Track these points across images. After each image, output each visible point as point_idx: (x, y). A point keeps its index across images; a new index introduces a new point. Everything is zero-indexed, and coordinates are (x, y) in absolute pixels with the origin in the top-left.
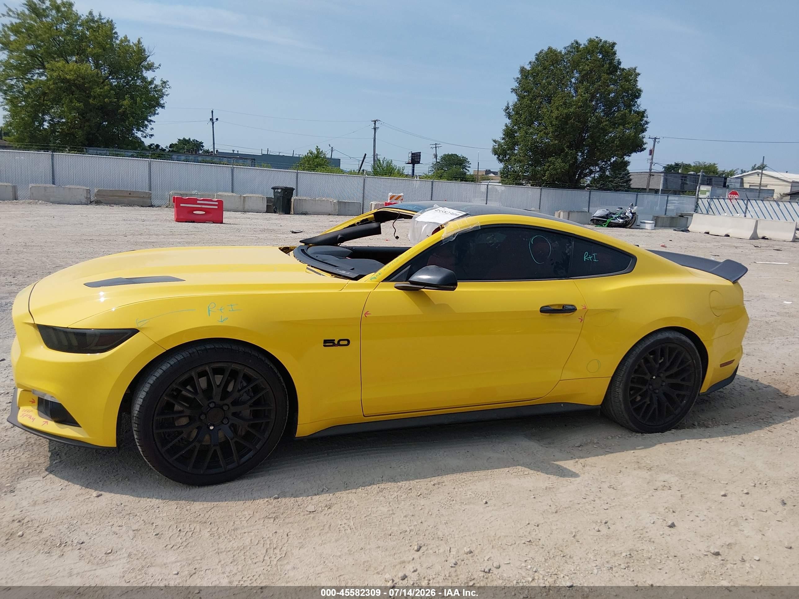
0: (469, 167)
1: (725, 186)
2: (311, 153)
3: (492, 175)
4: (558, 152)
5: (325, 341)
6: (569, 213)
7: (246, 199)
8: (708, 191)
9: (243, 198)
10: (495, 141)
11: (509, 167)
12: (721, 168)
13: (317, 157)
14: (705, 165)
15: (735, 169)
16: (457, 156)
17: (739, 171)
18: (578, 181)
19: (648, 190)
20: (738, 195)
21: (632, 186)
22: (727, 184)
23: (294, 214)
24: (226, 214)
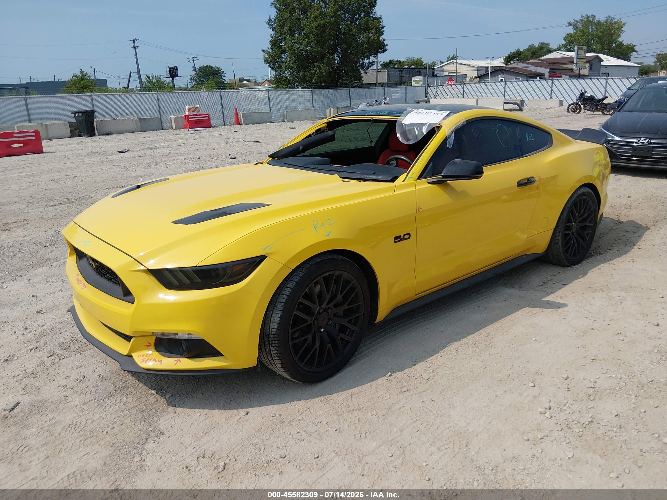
0: (225, 76)
1: (434, 75)
2: (76, 76)
3: (245, 82)
4: (322, 57)
5: (396, 238)
6: (337, 109)
7: (49, 127)
8: (421, 81)
9: (45, 127)
10: (264, 51)
11: (281, 73)
12: (426, 61)
13: (82, 79)
14: (414, 60)
15: (435, 61)
16: (212, 68)
17: (439, 63)
18: (337, 81)
19: (377, 84)
20: (454, 81)
21: (364, 82)
22: (435, 73)
23: (99, 135)
24: (44, 143)
